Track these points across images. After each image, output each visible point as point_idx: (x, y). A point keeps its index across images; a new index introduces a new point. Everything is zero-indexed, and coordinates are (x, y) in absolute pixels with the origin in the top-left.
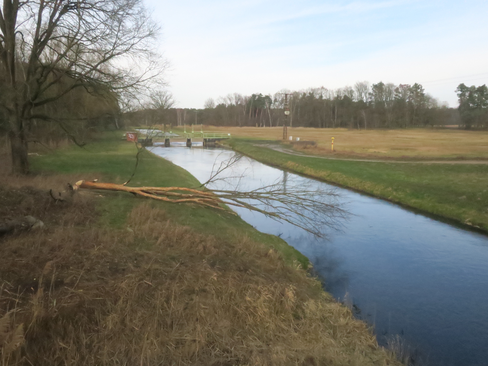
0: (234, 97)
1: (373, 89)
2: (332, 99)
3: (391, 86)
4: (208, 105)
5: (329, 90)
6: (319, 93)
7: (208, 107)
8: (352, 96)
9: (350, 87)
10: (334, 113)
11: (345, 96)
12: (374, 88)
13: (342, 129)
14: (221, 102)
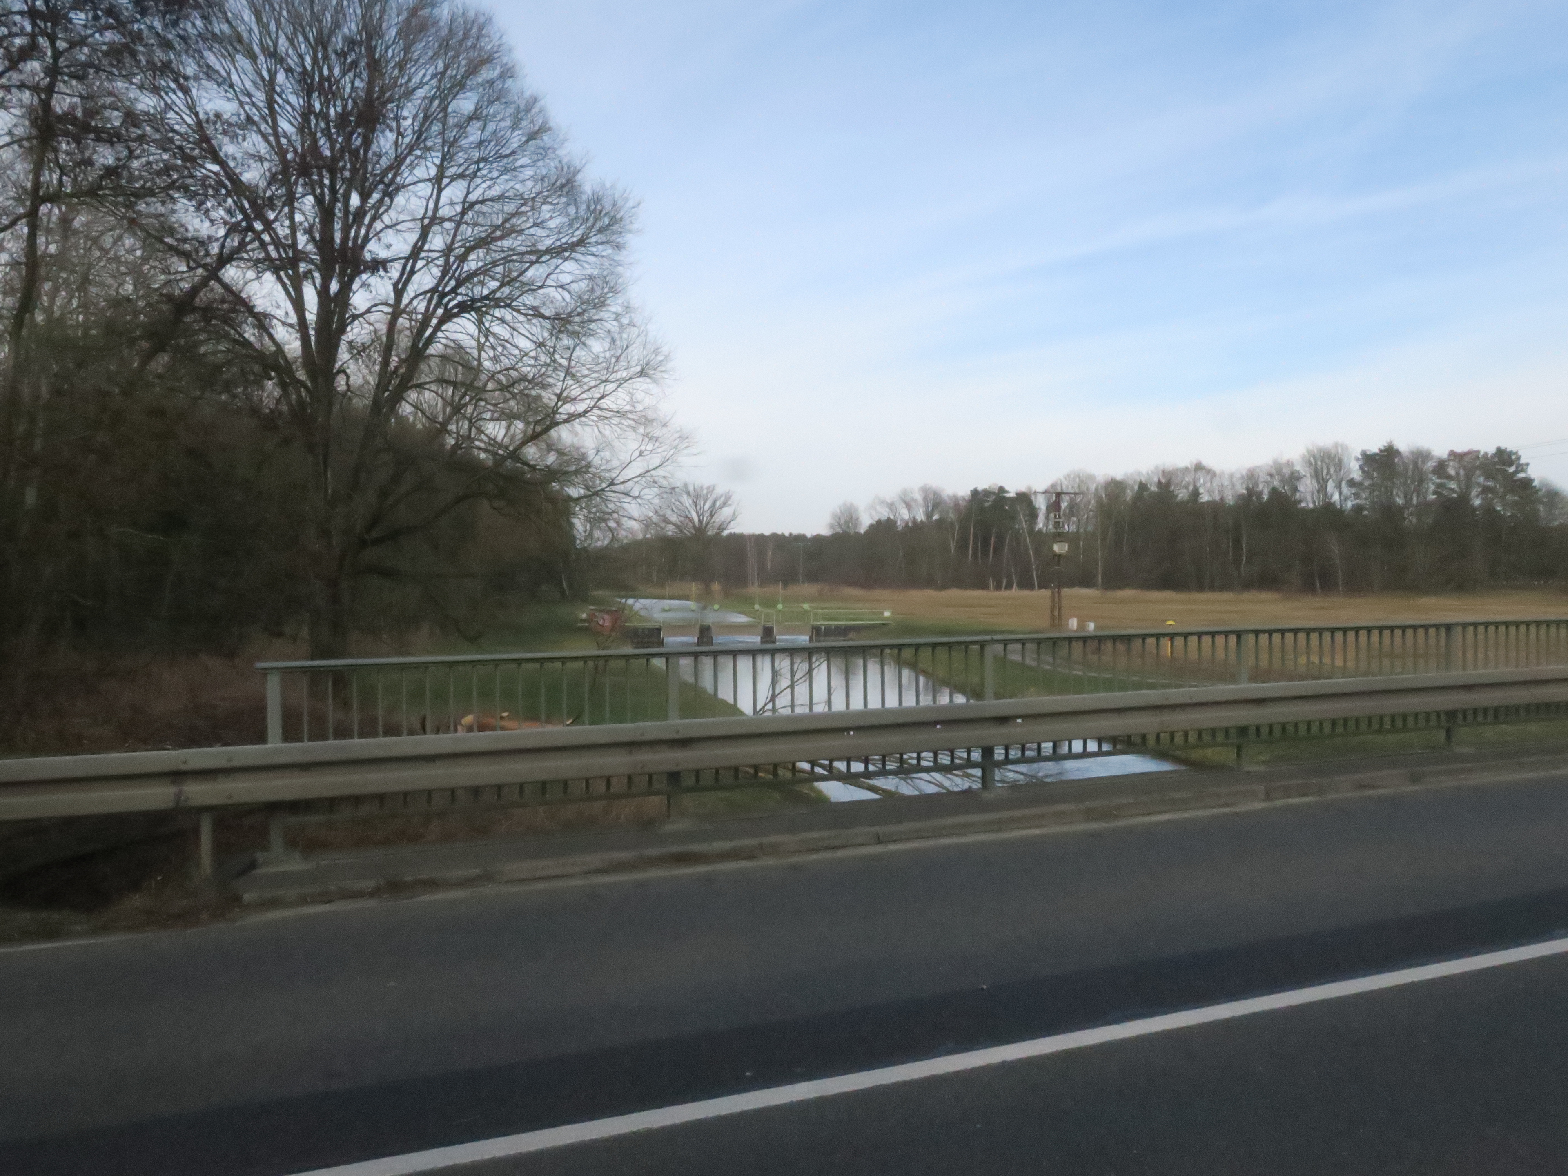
0: (919, 497)
1: (1361, 467)
2: (1230, 500)
3: (1421, 456)
4: (839, 525)
5: (1218, 472)
6: (1189, 484)
7: (839, 530)
8: (1296, 490)
9: (1288, 462)
10: (1237, 542)
11: (1274, 492)
12: (1364, 464)
13: (1265, 595)
14: (884, 514)
